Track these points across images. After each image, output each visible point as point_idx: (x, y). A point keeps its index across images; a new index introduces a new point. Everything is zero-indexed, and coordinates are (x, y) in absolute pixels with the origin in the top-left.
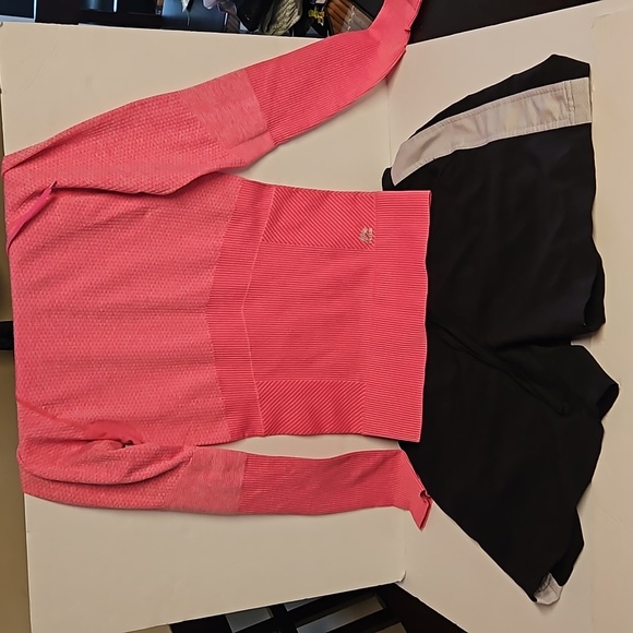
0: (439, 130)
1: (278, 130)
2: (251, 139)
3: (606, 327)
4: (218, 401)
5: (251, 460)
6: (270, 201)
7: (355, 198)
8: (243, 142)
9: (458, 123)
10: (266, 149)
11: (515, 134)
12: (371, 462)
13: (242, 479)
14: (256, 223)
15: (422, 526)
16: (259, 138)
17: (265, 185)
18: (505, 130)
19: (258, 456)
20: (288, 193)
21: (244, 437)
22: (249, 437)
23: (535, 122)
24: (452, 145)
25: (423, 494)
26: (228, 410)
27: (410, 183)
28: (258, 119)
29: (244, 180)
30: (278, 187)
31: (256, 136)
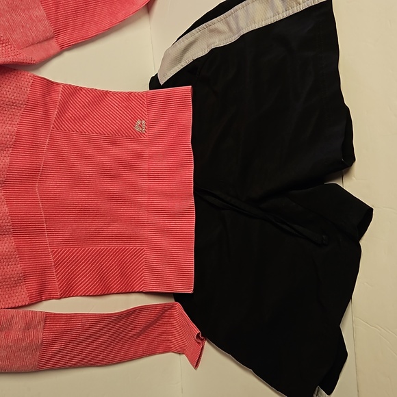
0: (197, 35)
1: (63, 38)
2: (40, 42)
3: (356, 165)
4: (17, 268)
5: (49, 317)
6: (58, 96)
7: (129, 96)
8: (33, 44)
9: (213, 27)
10: (52, 52)
11: (264, 24)
12: (152, 315)
13: (41, 335)
14: (46, 113)
15: (196, 366)
16: (46, 43)
17: (53, 83)
18: (255, 23)
19: (55, 314)
20: (73, 91)
21: (41, 301)
22: (46, 300)
23: (280, 11)
24: (208, 46)
25: (198, 336)
26: (26, 277)
27: (174, 81)
28: (45, 27)
29: (34, 76)
30: (64, 85)
31: (44, 41)
